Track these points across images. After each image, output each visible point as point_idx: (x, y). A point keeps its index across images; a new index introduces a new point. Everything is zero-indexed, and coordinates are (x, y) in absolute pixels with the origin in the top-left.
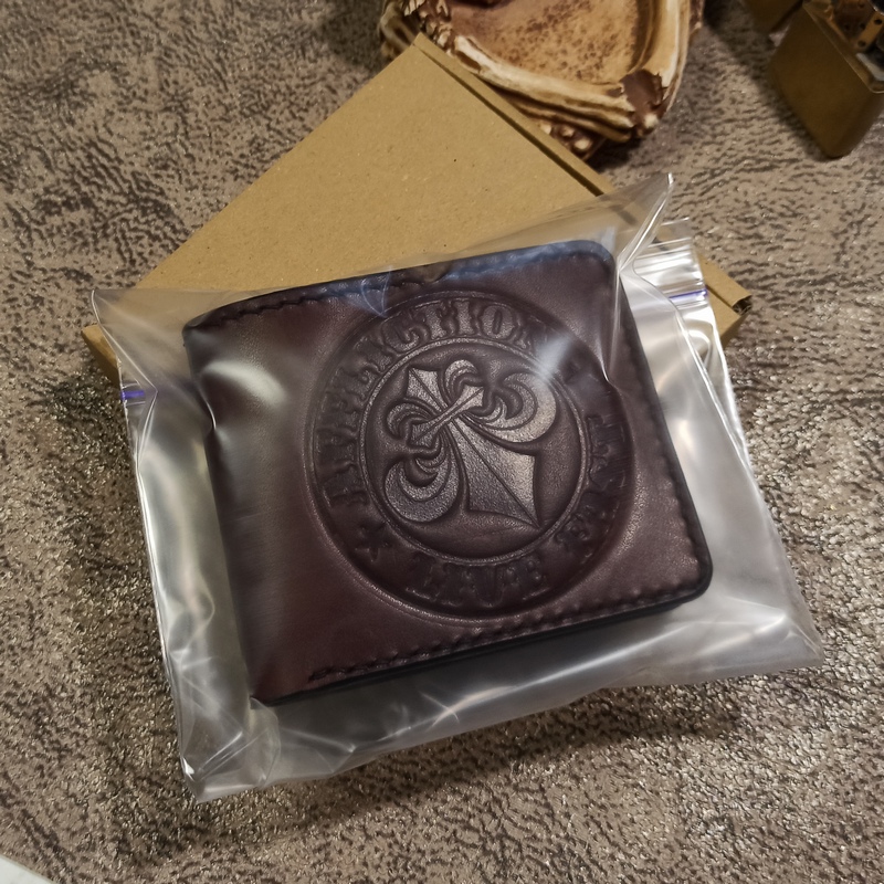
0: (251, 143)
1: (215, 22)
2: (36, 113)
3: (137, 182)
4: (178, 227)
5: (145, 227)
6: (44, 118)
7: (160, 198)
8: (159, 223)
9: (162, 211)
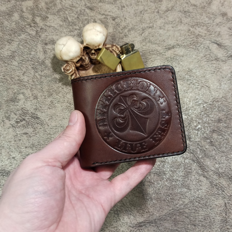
0: (51, 102)
1: (39, 80)
2: (11, 105)
3: (32, 114)
4: (42, 120)
5: (36, 122)
6: (13, 106)
7: (37, 116)
8: (38, 120)
9: (38, 118)
